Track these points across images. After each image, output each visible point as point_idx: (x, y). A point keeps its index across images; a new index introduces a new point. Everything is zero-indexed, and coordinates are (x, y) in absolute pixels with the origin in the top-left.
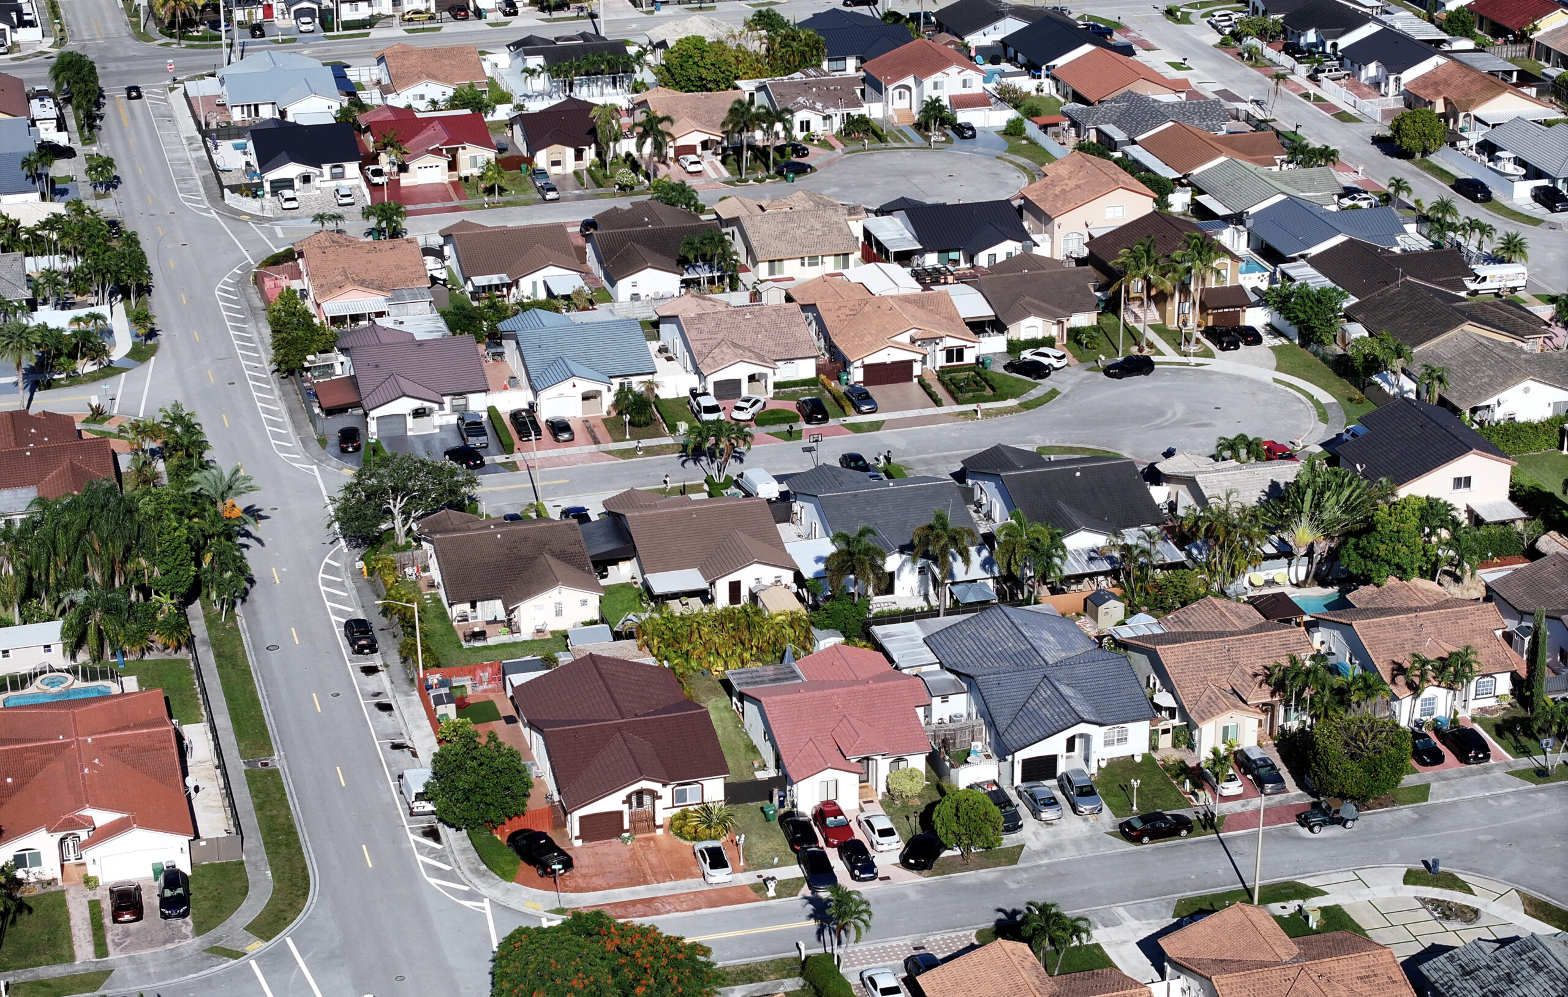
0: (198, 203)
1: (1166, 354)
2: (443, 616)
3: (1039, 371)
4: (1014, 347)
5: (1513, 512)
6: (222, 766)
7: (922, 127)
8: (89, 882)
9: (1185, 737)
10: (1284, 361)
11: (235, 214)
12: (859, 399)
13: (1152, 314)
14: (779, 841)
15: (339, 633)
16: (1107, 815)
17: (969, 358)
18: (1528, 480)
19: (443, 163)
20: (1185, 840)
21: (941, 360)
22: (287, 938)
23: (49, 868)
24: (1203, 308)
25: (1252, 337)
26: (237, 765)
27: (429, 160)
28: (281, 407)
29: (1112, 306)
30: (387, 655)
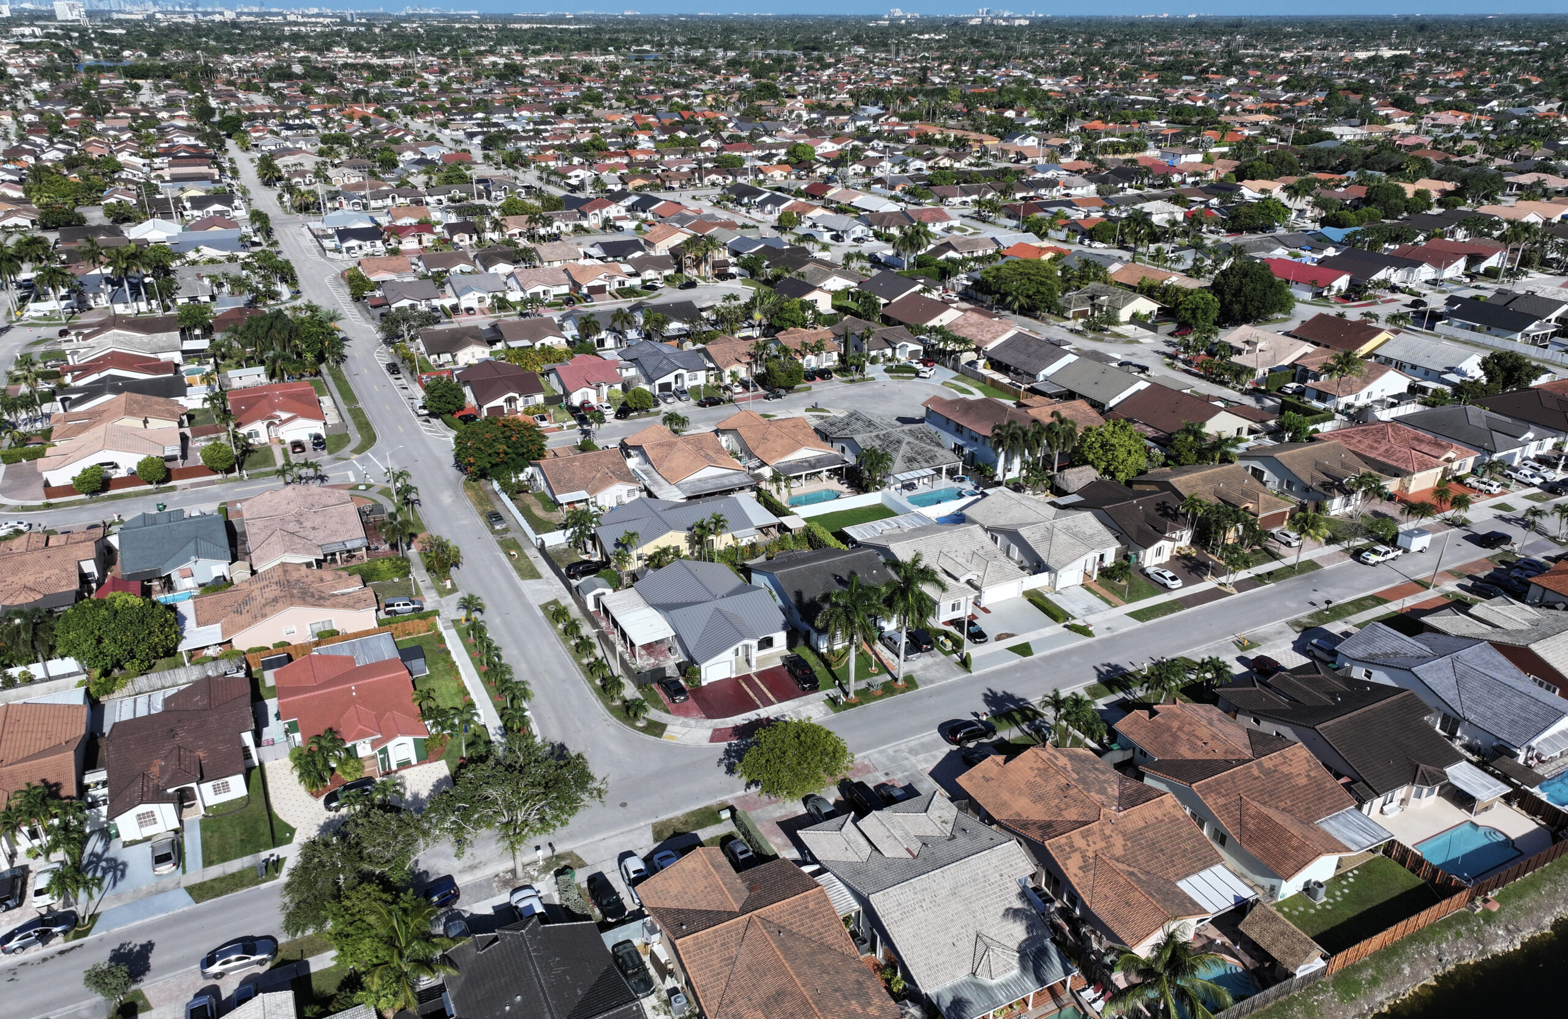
0: (315, 256)
1: (701, 282)
2: (427, 362)
3: (653, 288)
4: (644, 282)
5: (833, 311)
6: (337, 407)
7: (604, 228)
8: (282, 442)
9: (719, 377)
10: (744, 282)
11: (332, 260)
12: (586, 297)
13: (695, 272)
14: (567, 414)
15: (384, 369)
16: (692, 401)
17: (627, 285)
18: (837, 303)
19: (416, 241)
20: (722, 406)
21: (617, 286)
22: (368, 453)
23: (263, 438)
24: (714, 268)
25: (732, 276)
26: (344, 407)
27: (410, 239)
28: (355, 311)
29: (679, 270)
30: (405, 374)
